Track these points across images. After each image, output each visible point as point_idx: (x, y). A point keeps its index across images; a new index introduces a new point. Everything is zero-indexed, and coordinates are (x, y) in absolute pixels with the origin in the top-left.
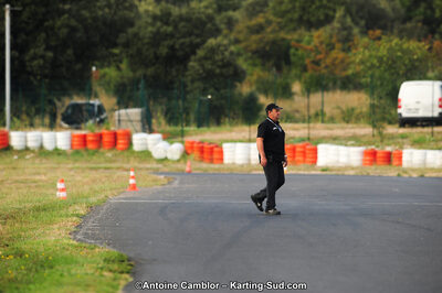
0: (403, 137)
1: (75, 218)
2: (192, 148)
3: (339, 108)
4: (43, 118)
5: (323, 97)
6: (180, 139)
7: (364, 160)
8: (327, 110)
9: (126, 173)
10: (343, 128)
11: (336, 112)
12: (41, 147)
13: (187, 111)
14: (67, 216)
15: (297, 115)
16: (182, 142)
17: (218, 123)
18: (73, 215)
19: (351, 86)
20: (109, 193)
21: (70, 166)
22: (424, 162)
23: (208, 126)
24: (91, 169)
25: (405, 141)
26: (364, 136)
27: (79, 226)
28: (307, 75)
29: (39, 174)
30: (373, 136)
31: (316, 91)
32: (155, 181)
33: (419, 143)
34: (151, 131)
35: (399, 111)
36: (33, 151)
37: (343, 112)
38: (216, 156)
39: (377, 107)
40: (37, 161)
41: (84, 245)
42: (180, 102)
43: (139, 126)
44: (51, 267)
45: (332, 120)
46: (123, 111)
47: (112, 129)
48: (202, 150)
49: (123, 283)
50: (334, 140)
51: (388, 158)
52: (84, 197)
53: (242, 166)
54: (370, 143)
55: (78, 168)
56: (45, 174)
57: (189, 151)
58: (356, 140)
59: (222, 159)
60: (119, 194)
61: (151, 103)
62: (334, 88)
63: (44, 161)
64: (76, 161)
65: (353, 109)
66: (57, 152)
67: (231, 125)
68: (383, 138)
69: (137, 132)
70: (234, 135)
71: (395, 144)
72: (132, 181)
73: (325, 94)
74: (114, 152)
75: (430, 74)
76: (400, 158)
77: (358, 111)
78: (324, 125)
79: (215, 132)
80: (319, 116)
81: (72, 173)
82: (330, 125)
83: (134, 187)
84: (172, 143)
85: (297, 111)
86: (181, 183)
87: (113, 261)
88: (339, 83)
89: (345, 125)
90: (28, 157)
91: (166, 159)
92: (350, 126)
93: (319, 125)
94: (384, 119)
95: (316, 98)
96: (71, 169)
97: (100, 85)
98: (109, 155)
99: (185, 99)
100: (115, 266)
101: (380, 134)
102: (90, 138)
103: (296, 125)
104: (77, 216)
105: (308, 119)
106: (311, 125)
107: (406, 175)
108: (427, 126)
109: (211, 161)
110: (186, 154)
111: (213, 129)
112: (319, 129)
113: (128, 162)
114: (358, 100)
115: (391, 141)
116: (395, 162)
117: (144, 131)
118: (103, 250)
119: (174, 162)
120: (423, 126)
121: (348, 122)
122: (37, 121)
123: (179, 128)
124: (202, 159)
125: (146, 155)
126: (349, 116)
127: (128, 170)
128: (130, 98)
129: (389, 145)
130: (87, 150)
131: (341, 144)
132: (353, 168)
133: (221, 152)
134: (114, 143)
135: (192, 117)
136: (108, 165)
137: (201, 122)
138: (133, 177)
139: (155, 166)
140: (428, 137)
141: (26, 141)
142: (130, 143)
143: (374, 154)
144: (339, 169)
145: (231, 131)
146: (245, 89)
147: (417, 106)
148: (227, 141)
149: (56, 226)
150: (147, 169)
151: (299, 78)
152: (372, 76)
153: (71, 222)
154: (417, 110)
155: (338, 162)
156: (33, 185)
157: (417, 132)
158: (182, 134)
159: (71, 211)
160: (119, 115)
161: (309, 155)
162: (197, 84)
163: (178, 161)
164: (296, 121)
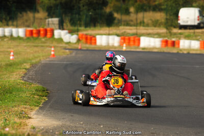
0: (180, 34)
1: (24, 70)
2: (82, 37)
3: (151, 20)
4: (13, 22)
5: (144, 14)
6: (76, 33)
7: (162, 45)
8: (145, 20)
9: (50, 49)
10: (153, 29)
11: (150, 22)
12: (12, 35)
13: (80, 20)
14: (21, 69)
15: (132, 23)
16: (77, 35)
17: (95, 26)
18: (23, 68)
19: (157, 10)
20: (42, 58)
21: (25, 45)
22: (190, 46)
23: (90, 27)
24: (35, 46)
25: (182, 36)
26: (163, 33)
27: (26, 74)
28: (137, 4)
29: (10, 48)
30: (167, 33)
31: (141, 11)
32: (64, 52)
33: (188, 37)
34: (63, 29)
35: (179, 22)
36: (8, 37)
37: (153, 22)
38: (93, 41)
39: (169, 20)
40: (10, 42)
41: (27, 83)
42: (77, 16)
43: (57, 27)
44: (11, 93)
45: (148, 25)
46: (50, 20)
47: (45, 27)
48: (86, 39)
49: (43, 101)
50: (149, 35)
51: (173, 44)
52: (30, 60)
53: (105, 46)
54: (165, 37)
55: (29, 46)
56: (13, 48)
57: (81, 39)
58: (159, 35)
59: (95, 43)
60: (46, 58)
61: (64, 16)
62: (149, 10)
63: (13, 42)
64: (27, 42)
65: (158, 20)
66: (19, 38)
67: (101, 27)
68: (171, 34)
69: (56, 29)
70: (101, 32)
71: (177, 37)
72: (52, 53)
73: (145, 13)
74: (46, 38)
75: (194, 5)
76: (179, 44)
77: (160, 22)
78: (144, 28)
79: (93, 30)
80: (142, 23)
81: (26, 48)
82: (147, 28)
83: (54, 55)
84: (72, 35)
85: (132, 21)
86: (76, 54)
87: (40, 91)
88: (152, 8)
89: (154, 28)
90: (5, 40)
91: (70, 42)
92: (156, 28)
93: (142, 28)
94: (171, 26)
95: (140, 15)
96: (25, 46)
97: (41, 7)
98: (43, 40)
99: (79, 14)
100: (40, 93)
101: (170, 32)
102: (34, 32)
103: (131, 28)
104: (26, 69)
105: (136, 25)
106: (138, 28)
107: (181, 52)
108: (192, 29)
109: (91, 43)
110: (79, 40)
111: (92, 28)
112: (142, 30)
113: (52, 43)
114: (160, 16)
115: (175, 36)
116: (176, 46)
117: (60, 29)
118: (35, 86)
119: (73, 44)
120: (190, 29)
121: (155, 26)
122: (10, 23)
123: (76, 28)
124: (86, 42)
125: (60, 40)
126: (156, 24)
127: (51, 47)
128: (54, 13)
129: (173, 38)
130: (33, 37)
131: (151, 37)
132: (157, 48)
133: (95, 40)
134: (46, 34)
135: (83, 23)
136: (43, 45)
137: (87, 25)
138: (53, 51)
139: (64, 45)
140: (192, 34)
141: (4, 32)
142: (53, 34)
143: (166, 42)
144: (150, 49)
145: (100, 30)
146: (108, 10)
147: (188, 20)
148: (98, 34)
149: (15, 74)
150: (61, 47)
151: (133, 5)
152: (167, 5)
153: (22, 72)
154: (187, 22)
155: (150, 45)
156: (7, 53)
157: (187, 32)
158: (78, 31)
159: (23, 66)
160: (48, 21)
161: (137, 42)
162: (85, 7)
163: (76, 43)
164: (131, 26)
